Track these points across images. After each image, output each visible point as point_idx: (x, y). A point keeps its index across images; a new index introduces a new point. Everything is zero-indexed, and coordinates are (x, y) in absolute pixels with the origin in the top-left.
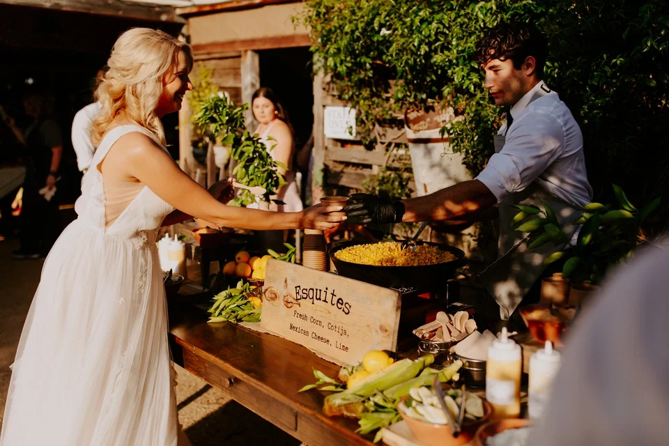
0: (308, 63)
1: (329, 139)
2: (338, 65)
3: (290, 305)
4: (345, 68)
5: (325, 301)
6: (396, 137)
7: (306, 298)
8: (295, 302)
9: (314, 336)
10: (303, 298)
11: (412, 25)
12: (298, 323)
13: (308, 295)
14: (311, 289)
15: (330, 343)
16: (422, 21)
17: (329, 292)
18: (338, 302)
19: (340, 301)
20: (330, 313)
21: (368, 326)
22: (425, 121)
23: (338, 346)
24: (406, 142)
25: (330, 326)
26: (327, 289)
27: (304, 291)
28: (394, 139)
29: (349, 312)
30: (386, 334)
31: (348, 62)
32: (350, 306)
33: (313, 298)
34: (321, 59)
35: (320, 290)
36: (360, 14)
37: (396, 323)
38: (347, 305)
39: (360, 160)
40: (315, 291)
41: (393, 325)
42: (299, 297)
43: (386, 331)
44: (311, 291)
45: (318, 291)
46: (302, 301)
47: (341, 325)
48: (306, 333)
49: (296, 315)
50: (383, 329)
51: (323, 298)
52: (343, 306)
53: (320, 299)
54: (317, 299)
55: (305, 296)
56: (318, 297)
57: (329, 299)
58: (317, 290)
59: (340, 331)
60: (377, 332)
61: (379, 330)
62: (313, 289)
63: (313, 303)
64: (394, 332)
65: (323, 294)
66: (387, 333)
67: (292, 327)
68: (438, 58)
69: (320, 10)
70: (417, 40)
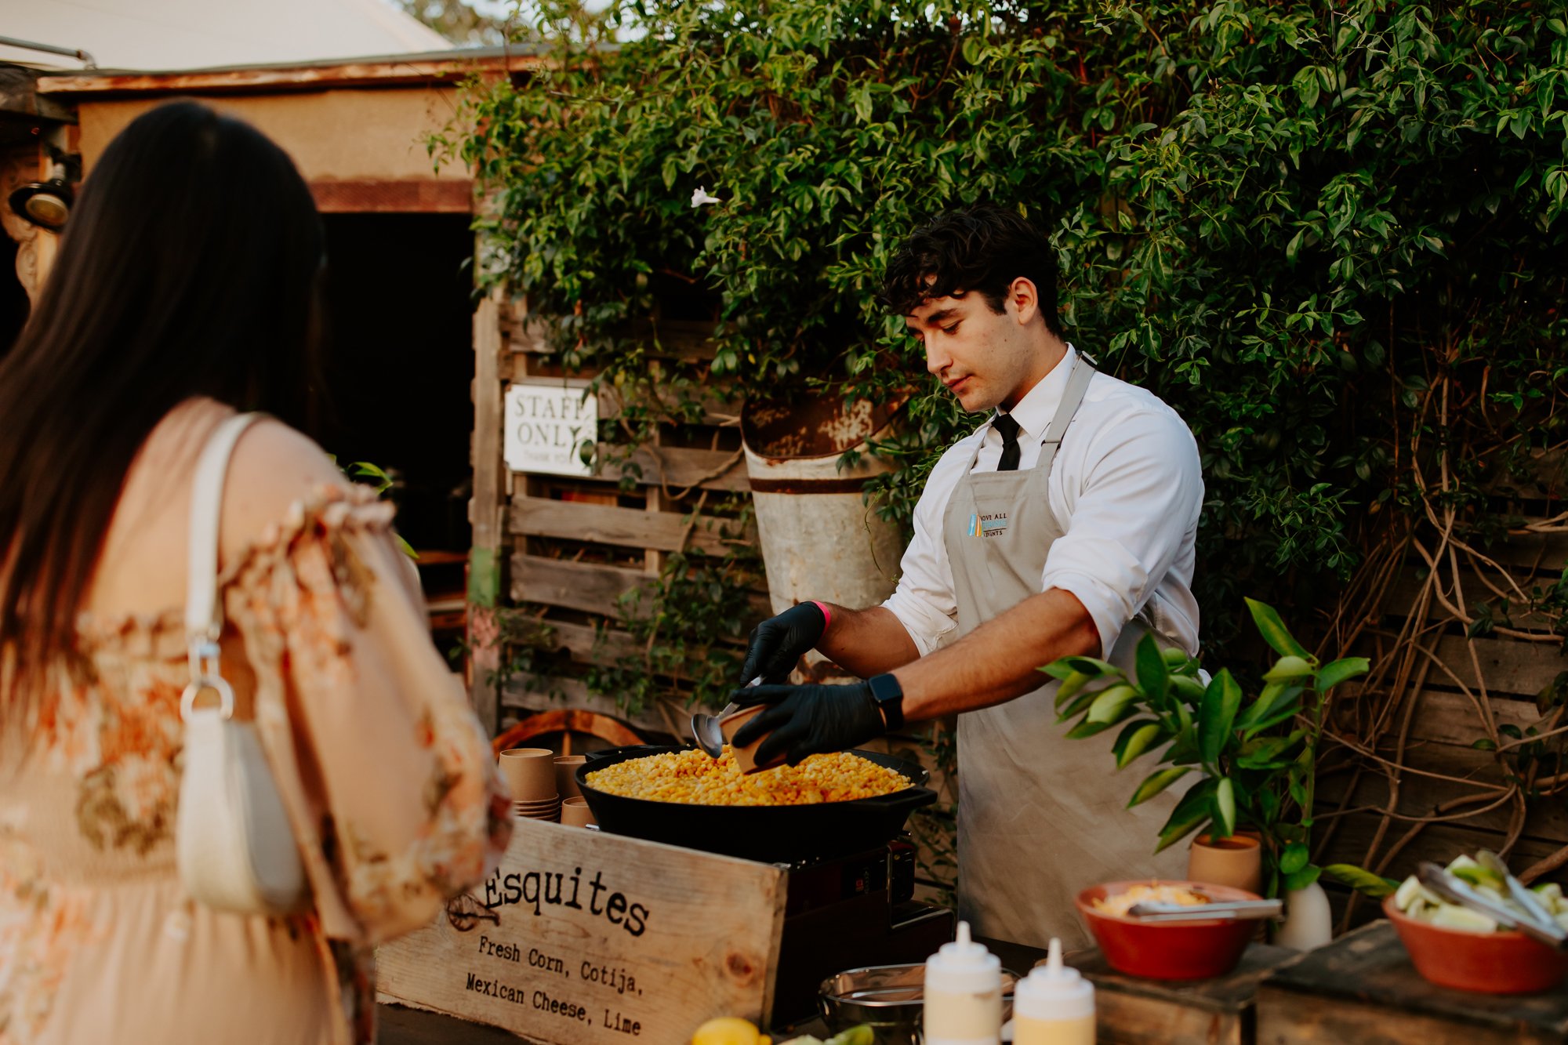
0: (465, 263)
1: (515, 475)
2: (558, 273)
3: (465, 923)
4: (576, 283)
5: (574, 904)
6: (712, 474)
7: (515, 901)
8: (481, 912)
9: (539, 1000)
10: (508, 900)
11: (766, 183)
12: (494, 969)
13: (522, 892)
14: (530, 875)
15: (587, 1016)
16: (793, 175)
17: (585, 879)
18: (611, 903)
19: (618, 902)
20: (586, 935)
21: (696, 961)
22: (795, 433)
23: (612, 1021)
24: (745, 488)
25: (587, 971)
26: (578, 871)
27: (513, 882)
28: (707, 480)
29: (642, 929)
30: (745, 979)
31: (589, 268)
32: (646, 914)
33: (536, 898)
34: (501, 252)
35: (559, 877)
36: (622, 142)
37: (772, 949)
38: (638, 912)
39: (608, 535)
40: (543, 879)
41: (764, 952)
42: (494, 899)
43: (747, 969)
44: (532, 881)
45: (554, 881)
46: (503, 910)
47: (620, 965)
48: (515, 995)
49: (486, 949)
50: (738, 965)
51: (566, 896)
52: (627, 915)
53: (557, 900)
54: (549, 900)
55: (512, 894)
56: (553, 894)
57: (584, 899)
58: (549, 875)
59: (618, 981)
60: (721, 975)
61: (727, 970)
62: (537, 876)
63: (537, 913)
64: (768, 970)
65: (568, 886)
66: (750, 975)
67: (472, 983)
68: (835, 274)
69: (510, 124)
70: (782, 221)
